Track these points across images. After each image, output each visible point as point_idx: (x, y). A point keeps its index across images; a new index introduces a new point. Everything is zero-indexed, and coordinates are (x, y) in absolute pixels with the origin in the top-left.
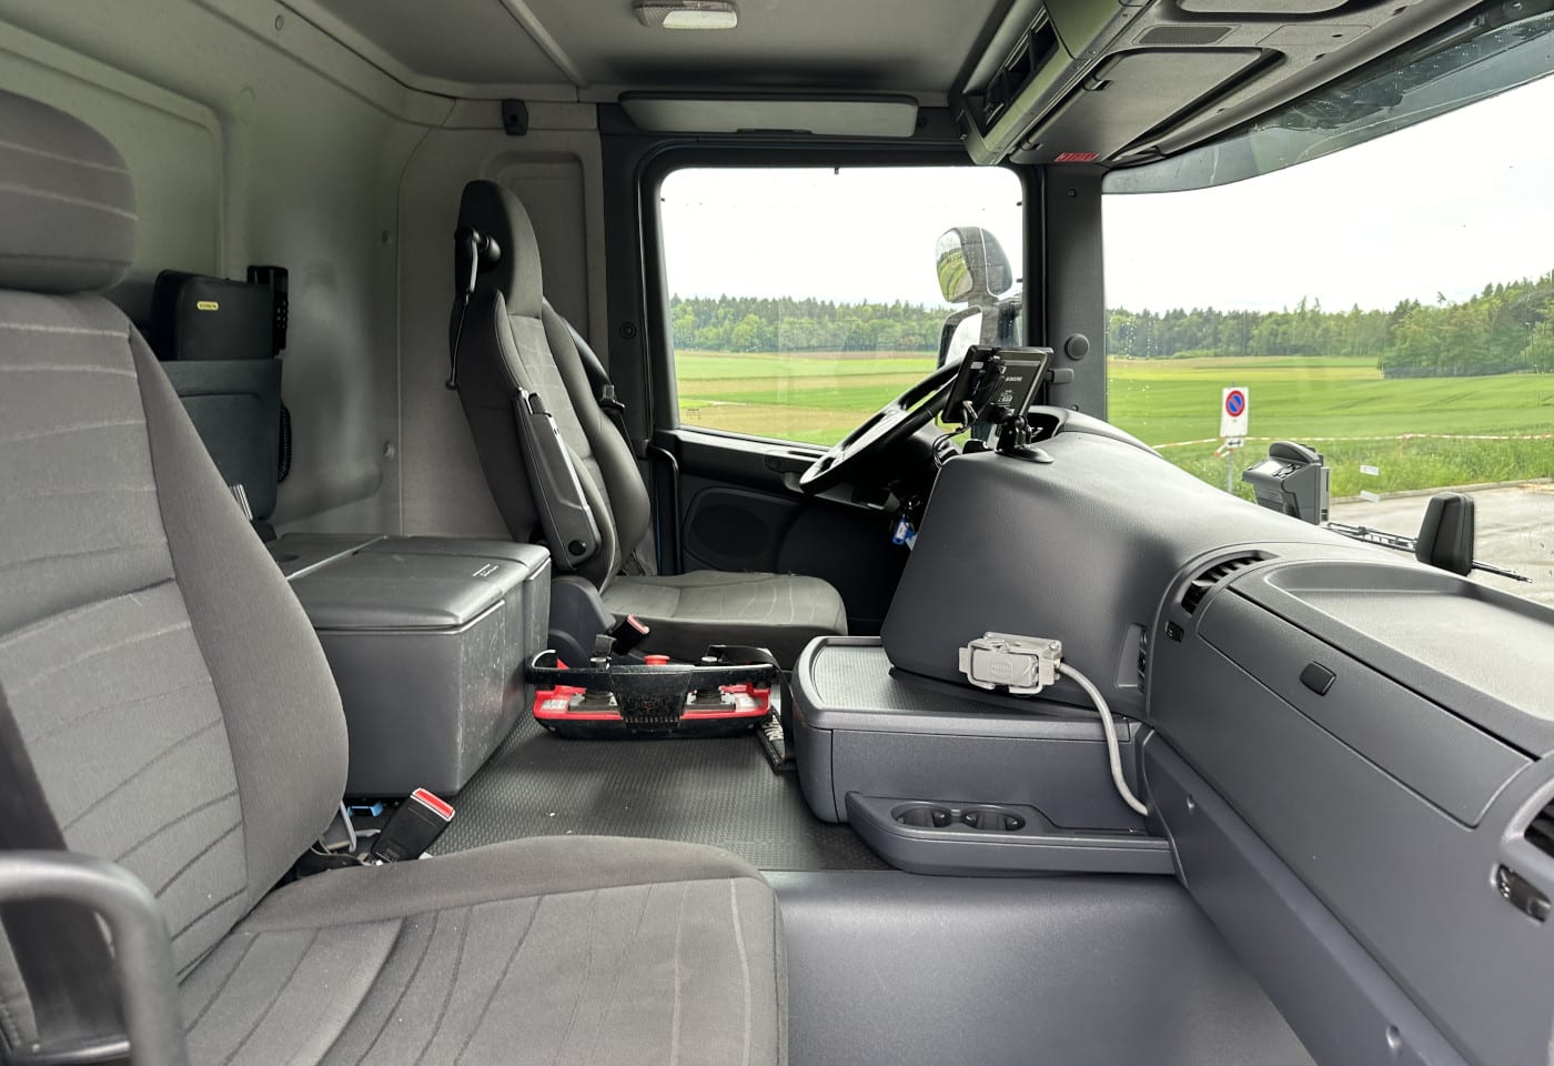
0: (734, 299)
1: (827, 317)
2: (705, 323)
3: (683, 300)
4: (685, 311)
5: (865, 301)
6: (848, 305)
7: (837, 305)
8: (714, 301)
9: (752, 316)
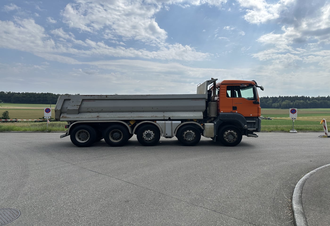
0: (282, 97)
1: (308, 100)
2: (275, 102)
3: (269, 97)
4: (270, 100)
5: (319, 96)
6: (314, 97)
7: (311, 97)
8: (277, 97)
9: (287, 100)
